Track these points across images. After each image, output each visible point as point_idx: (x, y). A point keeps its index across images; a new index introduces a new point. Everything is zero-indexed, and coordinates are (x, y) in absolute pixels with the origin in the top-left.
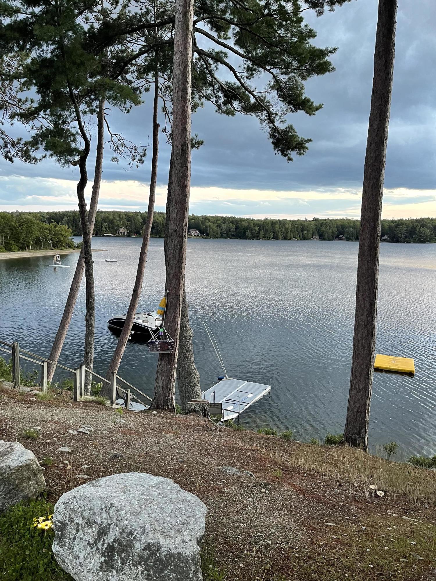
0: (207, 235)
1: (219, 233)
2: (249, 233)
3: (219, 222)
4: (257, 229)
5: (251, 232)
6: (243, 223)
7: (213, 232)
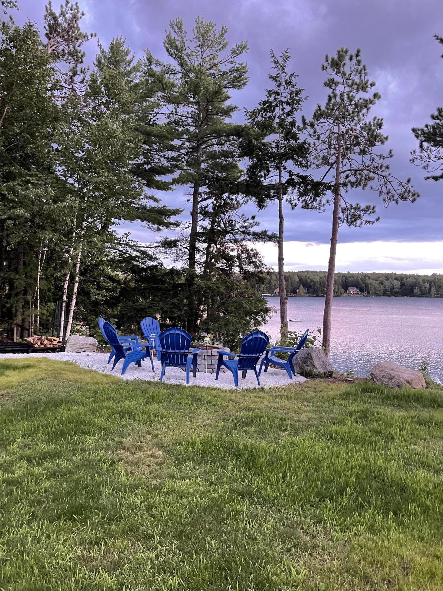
0: (369, 293)
1: (382, 291)
2: (417, 290)
3: (381, 279)
4: (427, 285)
5: (420, 289)
6: (409, 279)
7: (375, 290)
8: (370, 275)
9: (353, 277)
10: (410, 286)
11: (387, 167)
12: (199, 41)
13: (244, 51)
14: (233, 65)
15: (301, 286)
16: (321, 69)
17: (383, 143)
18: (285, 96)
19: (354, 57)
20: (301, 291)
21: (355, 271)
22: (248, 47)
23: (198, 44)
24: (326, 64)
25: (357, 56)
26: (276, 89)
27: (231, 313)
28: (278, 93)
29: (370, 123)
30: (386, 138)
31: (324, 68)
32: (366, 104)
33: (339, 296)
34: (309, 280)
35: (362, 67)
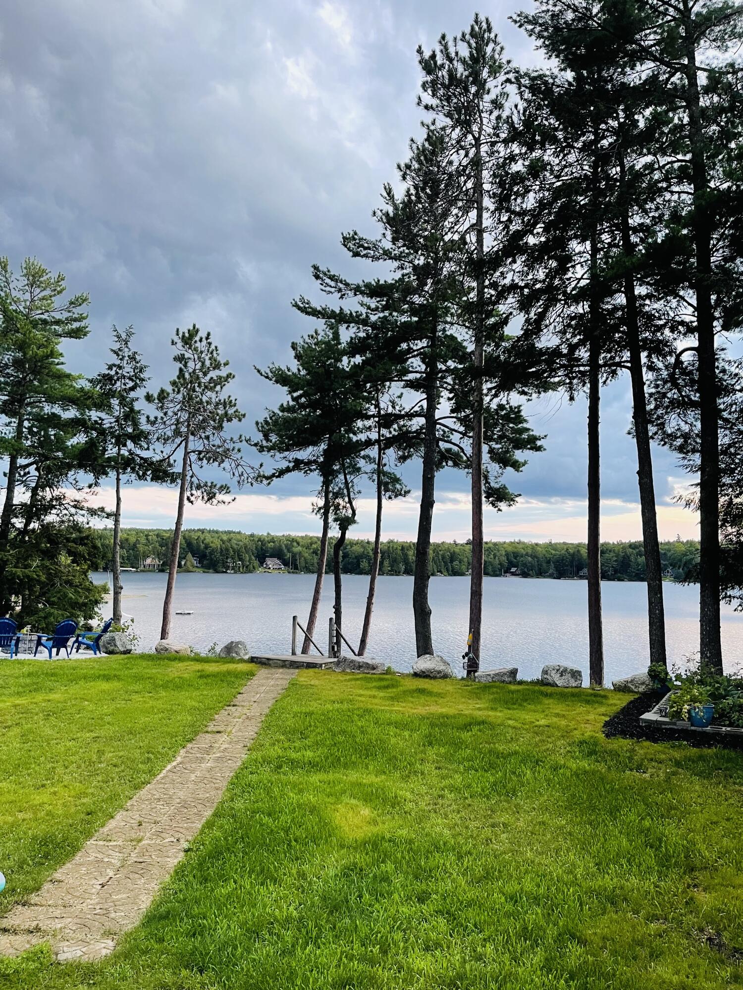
0: (296, 568)
2: (364, 565)
7: (306, 563)
8: (299, 540)
9: (274, 542)
10: (356, 557)
11: (239, 450)
12: (28, 280)
13: (85, 303)
14: (71, 314)
15: (190, 555)
16: (170, 343)
17: (240, 420)
18: (128, 370)
19: (204, 339)
20: (188, 564)
21: (278, 533)
22: (89, 301)
23: (26, 282)
24: (176, 339)
25: (207, 338)
26: (118, 362)
27: (54, 605)
28: (120, 367)
29: (225, 400)
30: (244, 416)
31: (173, 343)
32: (221, 381)
33: (250, 572)
34: (202, 546)
35: (214, 348)
